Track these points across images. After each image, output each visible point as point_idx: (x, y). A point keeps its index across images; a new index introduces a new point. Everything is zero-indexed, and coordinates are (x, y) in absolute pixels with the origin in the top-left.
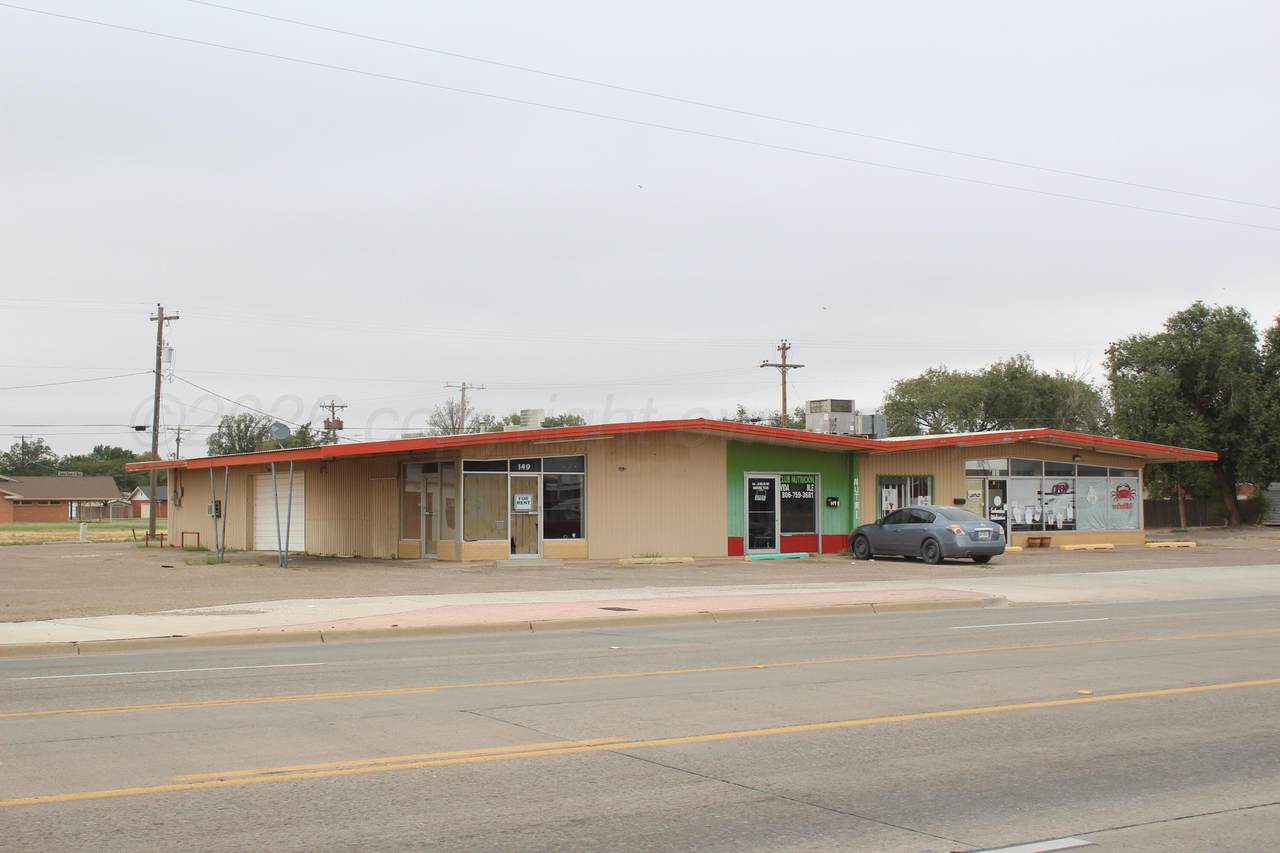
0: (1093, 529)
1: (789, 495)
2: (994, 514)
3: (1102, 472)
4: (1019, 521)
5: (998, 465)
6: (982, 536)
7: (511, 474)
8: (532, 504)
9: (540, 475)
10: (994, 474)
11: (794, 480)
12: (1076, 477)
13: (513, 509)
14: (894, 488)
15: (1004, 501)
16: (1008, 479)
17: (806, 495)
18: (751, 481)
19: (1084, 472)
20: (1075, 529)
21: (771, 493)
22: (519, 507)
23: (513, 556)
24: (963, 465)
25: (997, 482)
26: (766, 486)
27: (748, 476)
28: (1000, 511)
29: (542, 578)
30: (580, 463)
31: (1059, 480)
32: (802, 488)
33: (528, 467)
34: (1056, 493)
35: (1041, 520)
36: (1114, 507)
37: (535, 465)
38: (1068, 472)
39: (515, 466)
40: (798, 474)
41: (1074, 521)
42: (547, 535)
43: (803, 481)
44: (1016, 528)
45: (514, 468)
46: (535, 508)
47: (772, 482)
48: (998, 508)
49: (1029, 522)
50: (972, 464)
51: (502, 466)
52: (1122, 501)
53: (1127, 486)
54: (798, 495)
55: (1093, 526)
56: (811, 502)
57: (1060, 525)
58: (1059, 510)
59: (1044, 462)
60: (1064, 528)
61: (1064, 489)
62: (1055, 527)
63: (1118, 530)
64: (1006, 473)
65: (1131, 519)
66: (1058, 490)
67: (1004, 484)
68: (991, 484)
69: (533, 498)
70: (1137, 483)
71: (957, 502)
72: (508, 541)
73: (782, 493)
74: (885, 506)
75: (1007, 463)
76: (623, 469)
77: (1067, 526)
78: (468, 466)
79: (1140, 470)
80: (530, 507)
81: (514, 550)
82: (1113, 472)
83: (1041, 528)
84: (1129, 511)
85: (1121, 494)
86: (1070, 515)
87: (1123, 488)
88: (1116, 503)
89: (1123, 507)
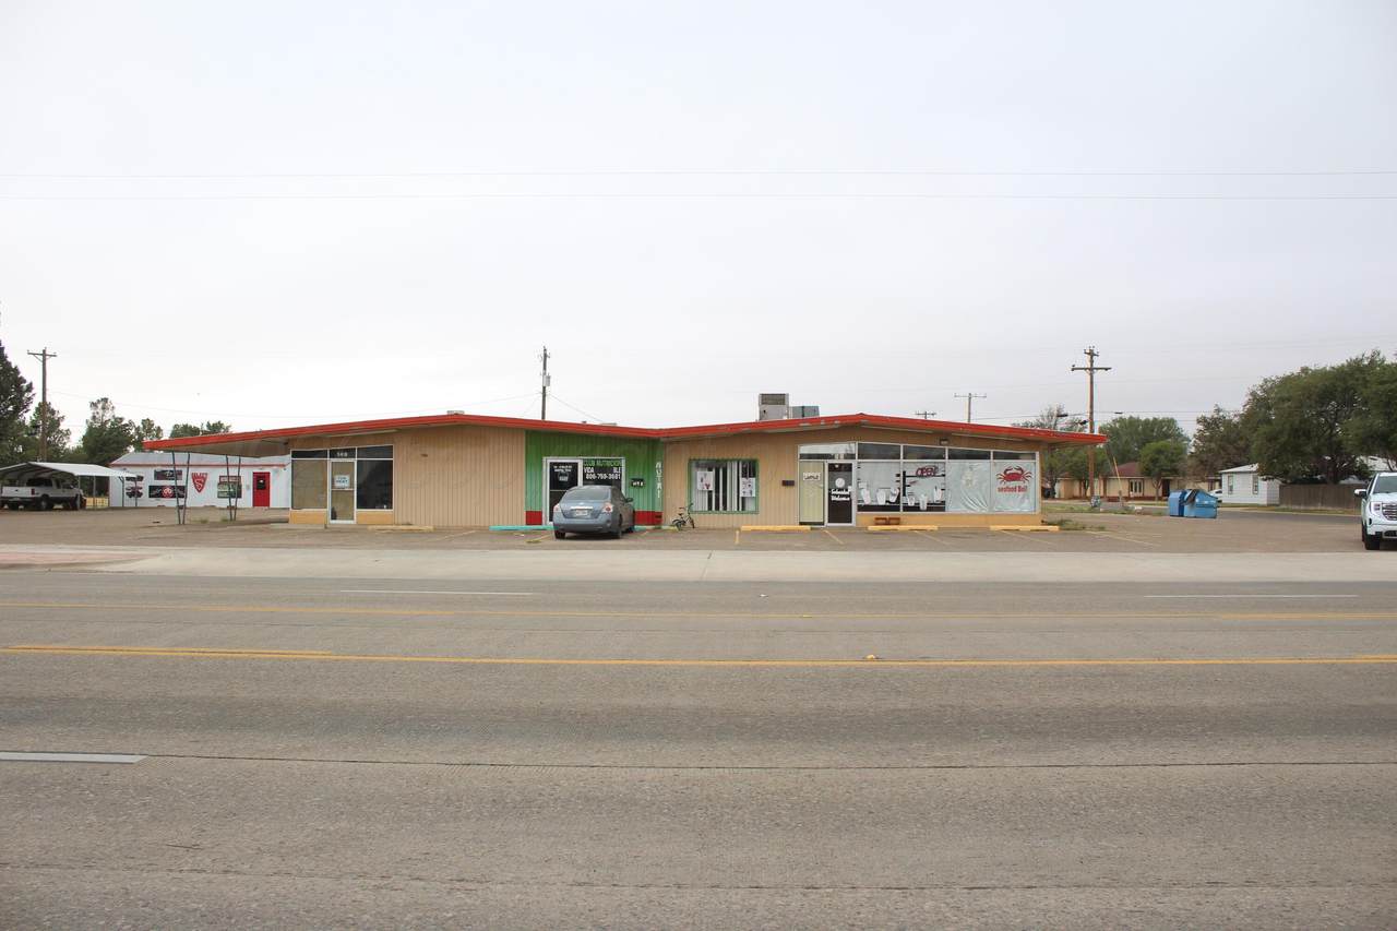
0: (969, 512)
1: (593, 476)
2: (836, 495)
3: (985, 456)
4: (867, 501)
5: (839, 449)
6: (581, 514)
7: (330, 461)
8: (348, 482)
9: (355, 460)
10: (837, 457)
11: (599, 464)
12: (947, 460)
13: (333, 487)
14: (710, 470)
15: (849, 482)
16: (854, 463)
17: (612, 476)
18: (552, 464)
19: (952, 456)
20: (943, 509)
21: (573, 475)
22: (337, 485)
23: (334, 522)
24: (796, 449)
25: (841, 465)
26: (568, 469)
27: (549, 461)
28: (843, 493)
29: (358, 536)
30: (389, 451)
31: (927, 463)
32: (608, 470)
33: (346, 454)
34: (921, 476)
36: (1001, 490)
37: (351, 453)
38: (938, 455)
39: (333, 454)
40: (608, 460)
41: (943, 503)
42: (360, 505)
43: (609, 464)
44: (862, 508)
45: (333, 456)
46: (352, 485)
47: (575, 466)
48: (840, 490)
49: (882, 502)
50: (805, 449)
51: (322, 454)
52: (1013, 484)
53: (1020, 469)
54: (602, 476)
55: (969, 508)
56: (616, 482)
57: (923, 506)
58: (923, 492)
59: (902, 446)
60: (929, 509)
61: (932, 472)
62: (916, 508)
63: (1005, 512)
64: (852, 456)
65: (1025, 502)
66: (924, 473)
67: (848, 468)
68: (832, 467)
69: (348, 477)
70: (1032, 466)
71: (786, 483)
72: (329, 510)
73: (584, 475)
74: (699, 486)
75: (853, 448)
76: (425, 455)
77: (933, 507)
78: (295, 454)
79: (1037, 454)
80: (347, 484)
81: (334, 517)
82: (997, 456)
83: (897, 509)
84: (1021, 493)
85: (1010, 477)
86: (938, 497)
87: (1014, 471)
88: (1003, 486)
89: (1014, 489)
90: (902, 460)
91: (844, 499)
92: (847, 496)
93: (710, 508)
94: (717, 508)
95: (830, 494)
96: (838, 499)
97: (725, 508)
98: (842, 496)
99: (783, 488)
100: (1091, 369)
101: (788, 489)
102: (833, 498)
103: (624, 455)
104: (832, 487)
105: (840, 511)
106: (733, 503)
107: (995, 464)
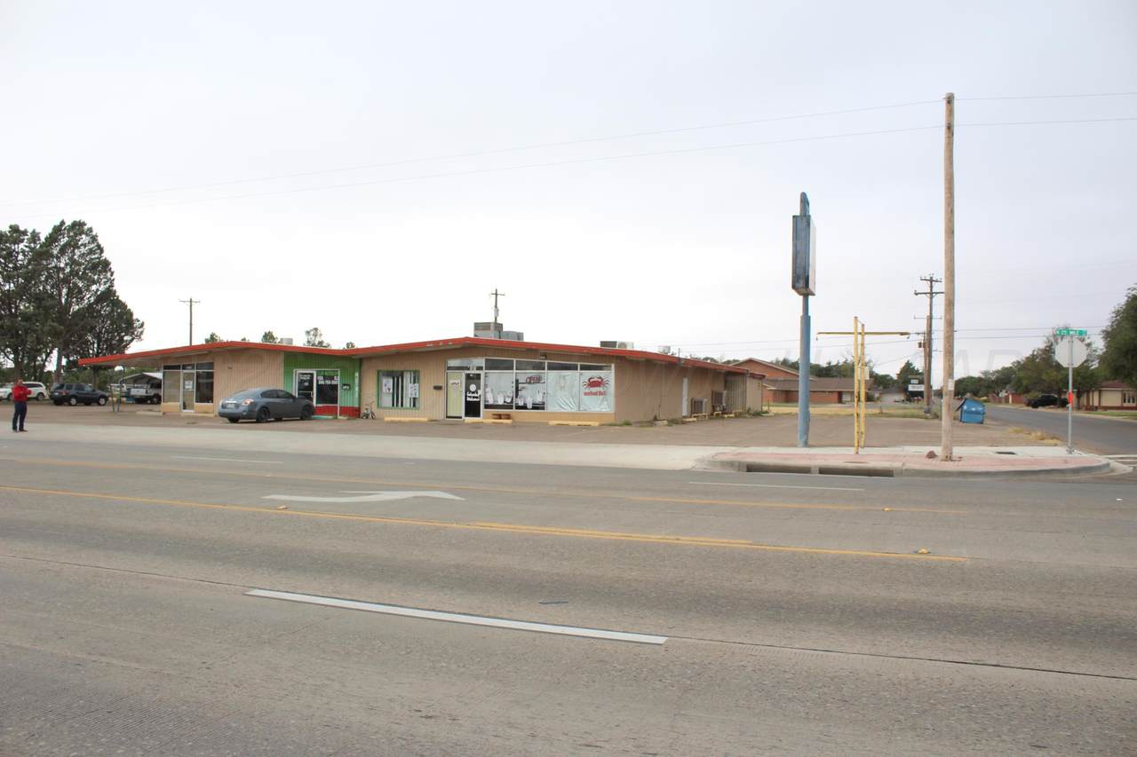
0: (561, 411)
1: (323, 383)
2: (470, 397)
3: (575, 368)
4: (491, 402)
5: (473, 363)
7: (182, 371)
8: (191, 385)
9: (195, 371)
10: (470, 369)
11: (326, 374)
12: (546, 371)
13: (184, 388)
14: (391, 378)
15: (478, 388)
16: (482, 373)
17: (334, 383)
18: (298, 376)
19: (551, 367)
20: (543, 408)
21: (311, 382)
22: (187, 387)
23: (185, 411)
24: (446, 363)
25: (473, 374)
26: (308, 377)
27: (297, 372)
28: (475, 395)
29: (193, 422)
30: (211, 365)
31: (533, 373)
32: (332, 378)
33: (190, 367)
34: (530, 383)
35: (512, 402)
36: (586, 394)
37: (193, 366)
38: (540, 367)
39: (184, 367)
40: (328, 370)
41: (544, 403)
42: (197, 401)
43: (332, 375)
44: (487, 407)
45: (184, 369)
46: (193, 387)
47: (312, 375)
48: (473, 393)
49: (501, 402)
50: (453, 363)
51: (178, 367)
52: (594, 390)
53: (600, 378)
54: (328, 382)
55: (562, 407)
56: (335, 387)
57: (530, 406)
58: (530, 396)
59: (515, 360)
60: (534, 408)
61: (538, 380)
62: (524, 407)
63: (589, 411)
64: (480, 368)
65: (603, 405)
66: (532, 381)
67: (478, 376)
68: (468, 376)
69: (191, 383)
70: (609, 375)
71: (438, 388)
72: (181, 403)
73: (317, 381)
74: (384, 389)
75: (481, 362)
76: (230, 368)
77: (536, 407)
78: (166, 368)
79: (613, 366)
80: (191, 387)
81: (185, 408)
82: (583, 368)
83: (511, 407)
84: (602, 397)
85: (593, 384)
86: (539, 399)
87: (596, 379)
88: (587, 391)
89: (595, 394)
90: (515, 371)
91: (475, 400)
92: (477, 398)
93: (393, 405)
94: (397, 405)
95: (466, 396)
96: (472, 400)
97: (402, 405)
98: (474, 397)
99: (435, 391)
100: (931, 293)
101: (438, 392)
102: (468, 399)
103: (339, 367)
104: (467, 390)
105: (472, 409)
106: (407, 403)
107: (581, 374)
